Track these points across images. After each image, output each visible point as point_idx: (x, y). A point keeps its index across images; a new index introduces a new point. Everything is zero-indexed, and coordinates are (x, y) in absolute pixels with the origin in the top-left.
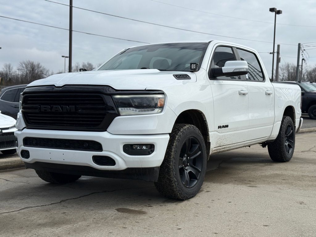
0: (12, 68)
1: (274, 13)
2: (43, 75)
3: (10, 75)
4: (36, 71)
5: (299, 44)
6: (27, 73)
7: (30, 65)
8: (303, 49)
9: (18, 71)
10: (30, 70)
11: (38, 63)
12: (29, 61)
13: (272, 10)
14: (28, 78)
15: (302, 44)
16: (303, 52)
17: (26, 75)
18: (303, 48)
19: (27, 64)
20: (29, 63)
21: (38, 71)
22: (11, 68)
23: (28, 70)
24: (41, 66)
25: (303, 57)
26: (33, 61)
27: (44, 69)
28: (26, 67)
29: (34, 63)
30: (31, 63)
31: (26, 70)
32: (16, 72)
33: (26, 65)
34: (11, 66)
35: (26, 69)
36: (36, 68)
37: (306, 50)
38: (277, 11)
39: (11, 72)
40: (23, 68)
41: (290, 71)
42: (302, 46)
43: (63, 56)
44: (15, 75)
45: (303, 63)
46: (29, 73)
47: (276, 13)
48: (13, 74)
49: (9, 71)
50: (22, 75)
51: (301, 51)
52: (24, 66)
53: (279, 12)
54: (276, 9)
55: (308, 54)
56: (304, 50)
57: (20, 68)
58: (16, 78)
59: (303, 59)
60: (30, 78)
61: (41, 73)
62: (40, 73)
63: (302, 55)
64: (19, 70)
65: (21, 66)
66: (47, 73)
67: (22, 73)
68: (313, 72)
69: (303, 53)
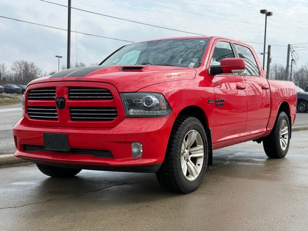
0: (6, 67)
1: (265, 15)
2: (37, 74)
3: (4, 75)
4: (30, 71)
5: (289, 45)
6: (20, 73)
7: (24, 64)
8: (292, 50)
9: (12, 71)
10: (24, 70)
11: (32, 63)
12: (23, 61)
13: (263, 12)
14: (22, 77)
15: (292, 45)
16: (292, 52)
17: (20, 74)
18: (293, 48)
19: (21, 63)
20: (23, 63)
21: (31, 70)
22: (4, 68)
23: (22, 70)
24: (35, 65)
25: (292, 57)
26: (26, 61)
27: (38, 69)
28: (20, 67)
29: (28, 63)
30: (25, 63)
31: (19, 70)
32: (10, 71)
33: (20, 65)
34: (5, 66)
35: (20, 68)
36: (30, 68)
37: (295, 51)
38: (267, 13)
39: (5, 72)
40: (17, 68)
41: (278, 71)
42: (292, 47)
43: (57, 56)
44: (9, 74)
45: (293, 63)
46: (22, 73)
47: (267, 14)
48: (7, 74)
49: (3, 71)
50: (16, 75)
51: (290, 52)
52: (18, 66)
53: (269, 14)
54: (267, 11)
55: (297, 55)
56: (294, 51)
57: (14, 68)
58: (10, 78)
59: (293, 60)
60: (23, 77)
61: (35, 72)
62: (33, 72)
63: (292, 55)
64: (13, 69)
65: (15, 65)
66: (41, 73)
67: (15, 72)
68: (300, 73)
69: (292, 54)
